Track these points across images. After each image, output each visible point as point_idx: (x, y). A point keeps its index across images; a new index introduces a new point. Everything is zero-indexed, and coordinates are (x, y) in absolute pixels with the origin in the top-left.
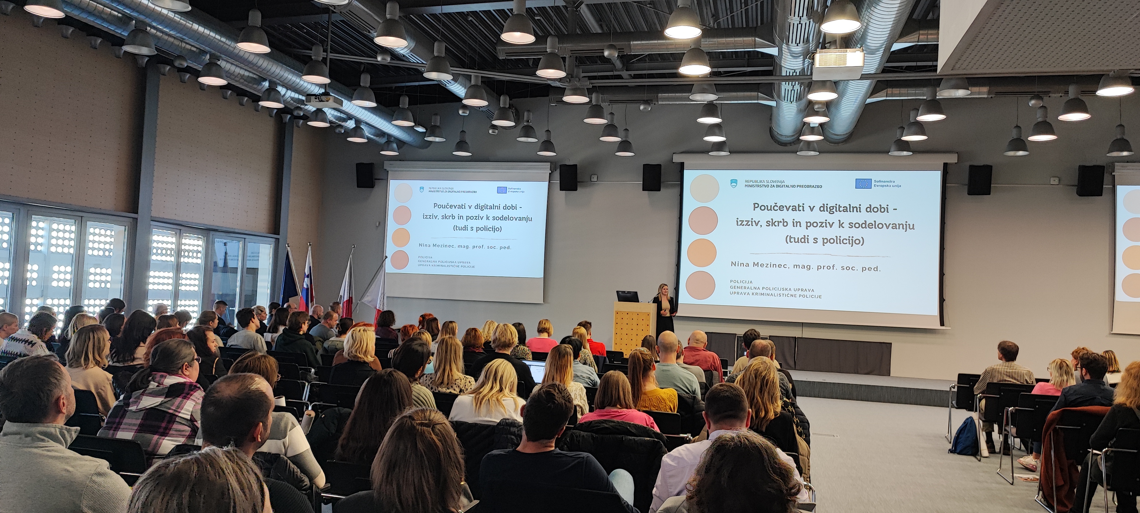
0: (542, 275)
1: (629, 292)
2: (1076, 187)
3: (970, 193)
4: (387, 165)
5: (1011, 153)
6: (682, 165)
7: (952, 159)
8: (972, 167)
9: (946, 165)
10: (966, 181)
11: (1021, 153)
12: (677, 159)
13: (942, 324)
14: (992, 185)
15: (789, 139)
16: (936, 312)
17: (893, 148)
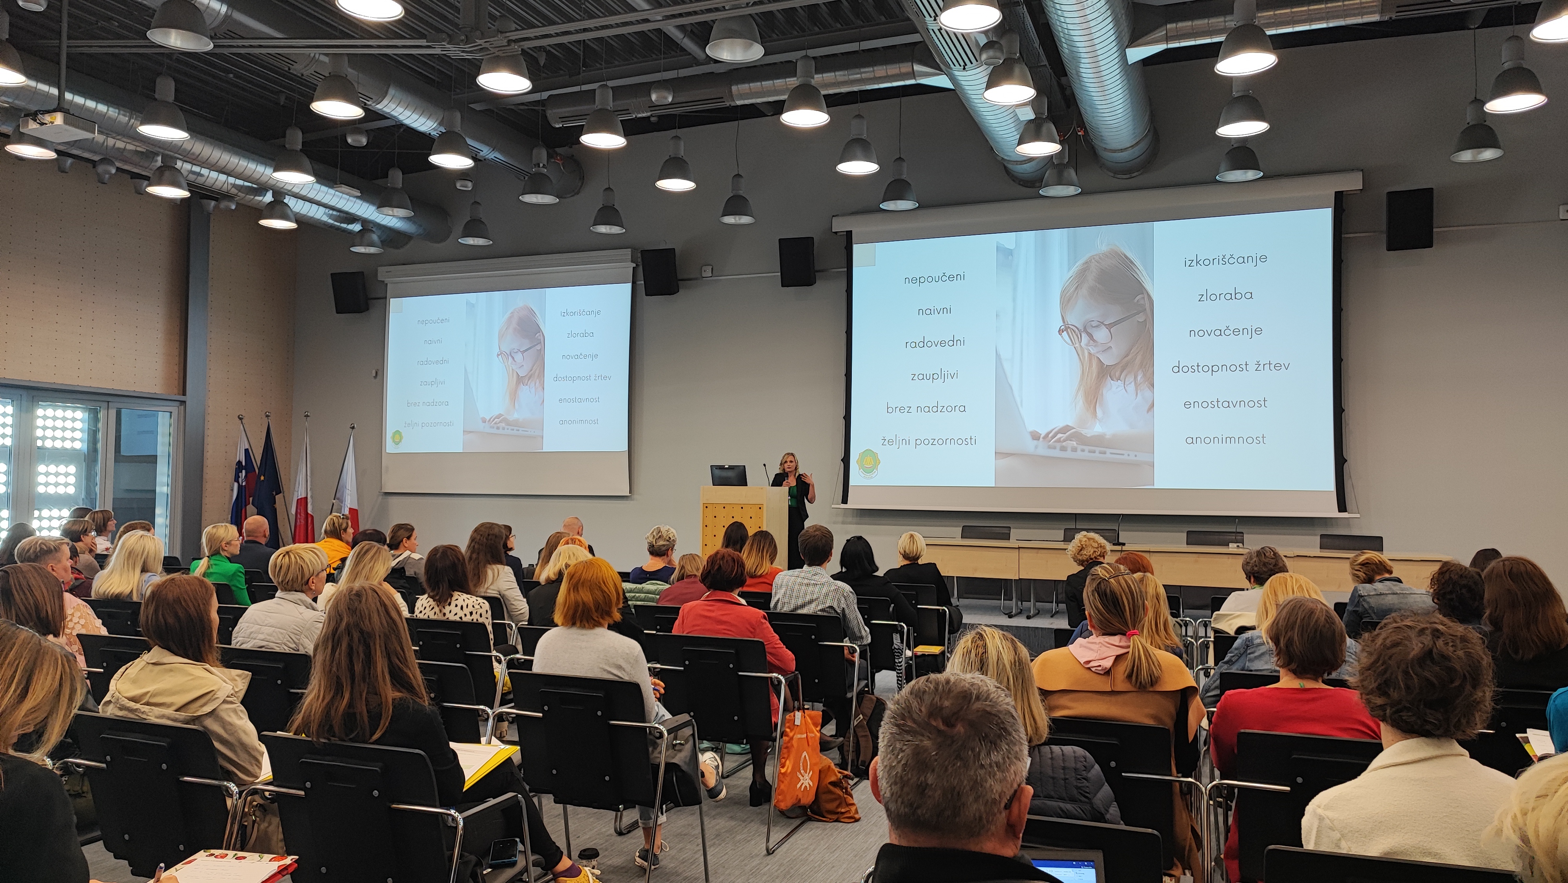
0: (625, 448)
1: (731, 468)
3: (1392, 247)
4: (383, 273)
5: (1466, 156)
6: (849, 234)
7: (1352, 183)
8: (1392, 196)
9: (1339, 196)
10: (1384, 227)
11: (1488, 154)
12: (840, 225)
13: (1342, 507)
14: (1435, 230)
16: (1331, 485)
17: (1223, 166)
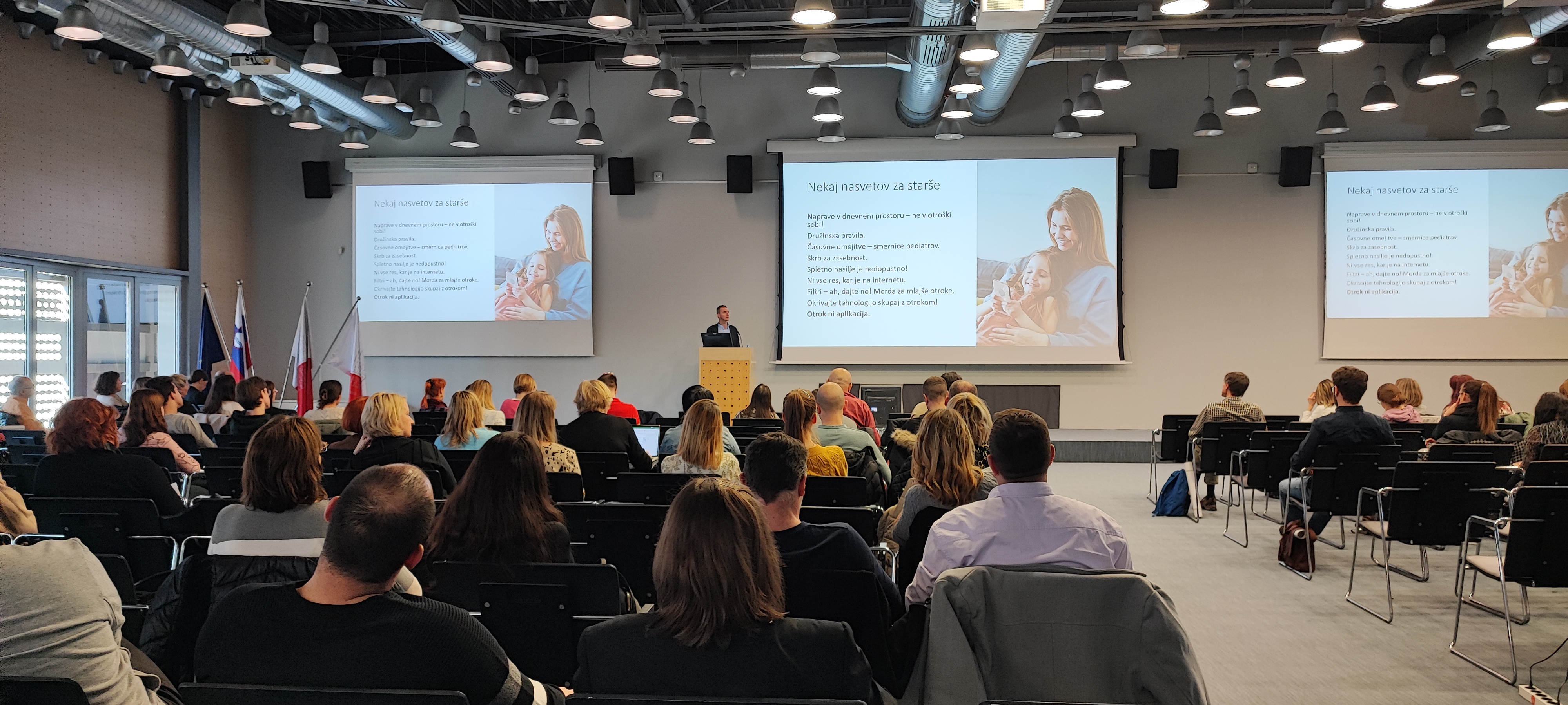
2: (1278, 176)
3: (1152, 186)
4: (350, 163)
5: (1202, 133)
6: (780, 155)
7: (1129, 142)
8: (1154, 152)
9: (1121, 149)
10: (1147, 171)
11: (1214, 132)
12: (773, 148)
13: (1122, 357)
14: (1178, 175)
15: (923, 118)
17: (1057, 129)
